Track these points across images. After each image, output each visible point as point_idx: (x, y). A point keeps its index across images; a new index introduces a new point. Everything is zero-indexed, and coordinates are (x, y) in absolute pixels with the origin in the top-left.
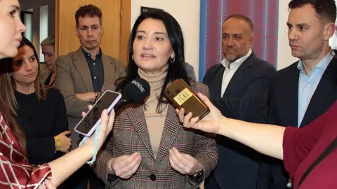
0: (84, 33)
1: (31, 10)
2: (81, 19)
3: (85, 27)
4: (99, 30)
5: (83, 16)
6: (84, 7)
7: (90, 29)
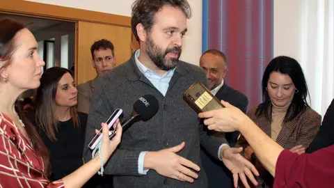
0: (99, 64)
1: (53, 39)
2: (96, 52)
3: (100, 59)
4: (112, 61)
5: (98, 49)
6: (98, 42)
7: (104, 60)
